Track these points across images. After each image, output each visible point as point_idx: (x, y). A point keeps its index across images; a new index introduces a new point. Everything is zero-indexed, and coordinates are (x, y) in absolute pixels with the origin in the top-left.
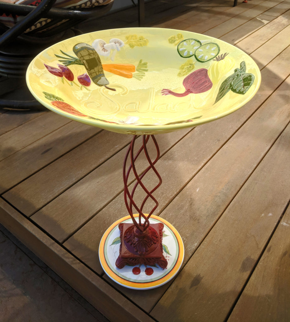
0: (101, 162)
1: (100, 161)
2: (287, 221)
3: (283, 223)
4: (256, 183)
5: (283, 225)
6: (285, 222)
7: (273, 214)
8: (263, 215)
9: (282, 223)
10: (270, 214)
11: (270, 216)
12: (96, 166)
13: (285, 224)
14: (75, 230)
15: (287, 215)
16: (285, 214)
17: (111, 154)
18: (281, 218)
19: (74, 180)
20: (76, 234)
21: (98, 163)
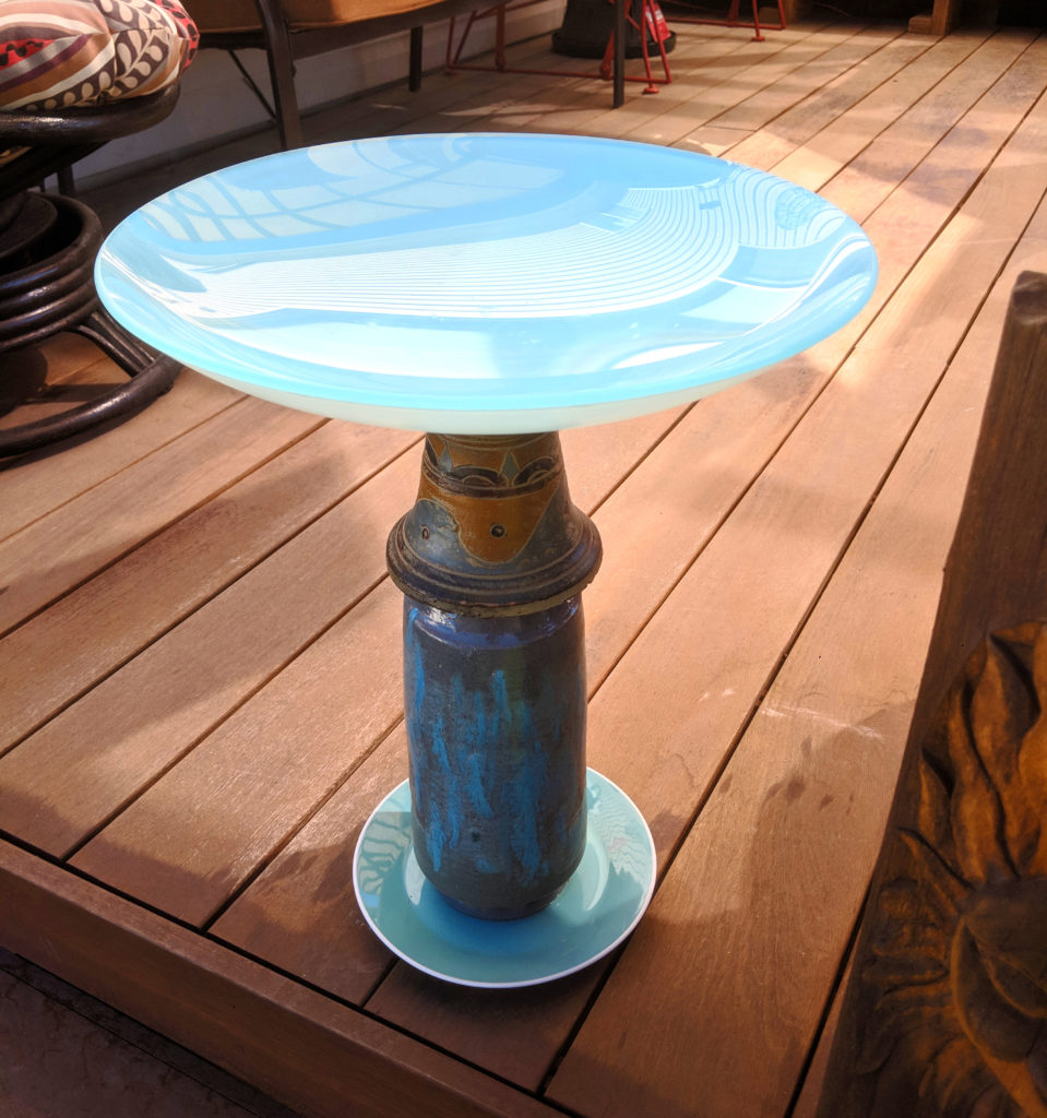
0: (184, 613)
1: (181, 608)
2: (780, 703)
3: (768, 710)
4: (687, 613)
5: (766, 716)
6: (773, 708)
7: (736, 690)
8: (706, 695)
9: (764, 712)
10: (728, 692)
11: (729, 696)
12: (165, 624)
13: (772, 713)
14: (105, 816)
15: (777, 688)
16: (773, 686)
17: (218, 586)
18: (761, 698)
19: (94, 675)
20: (111, 826)
21: (174, 617)
